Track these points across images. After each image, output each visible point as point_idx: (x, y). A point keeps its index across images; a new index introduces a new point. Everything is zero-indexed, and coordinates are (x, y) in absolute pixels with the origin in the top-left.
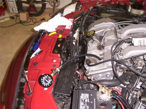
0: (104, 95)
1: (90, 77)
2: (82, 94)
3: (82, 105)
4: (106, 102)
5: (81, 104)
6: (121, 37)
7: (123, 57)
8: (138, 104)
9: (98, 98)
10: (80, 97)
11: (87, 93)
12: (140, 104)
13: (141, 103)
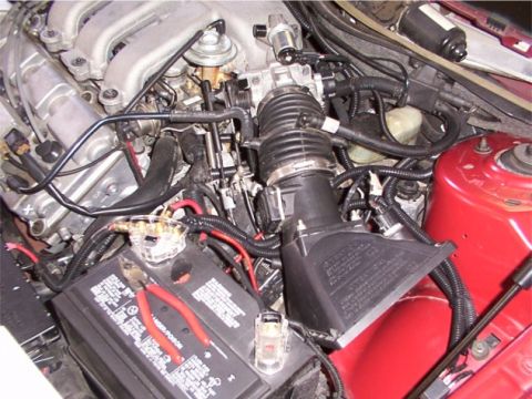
0: (160, 243)
1: (56, 235)
2: (95, 290)
3: (126, 320)
4: (183, 256)
5: (118, 318)
6: (65, 42)
7: (121, 99)
8: (273, 198)
9: (149, 266)
10: (98, 304)
11: (106, 275)
12: (275, 195)
13: (279, 191)
